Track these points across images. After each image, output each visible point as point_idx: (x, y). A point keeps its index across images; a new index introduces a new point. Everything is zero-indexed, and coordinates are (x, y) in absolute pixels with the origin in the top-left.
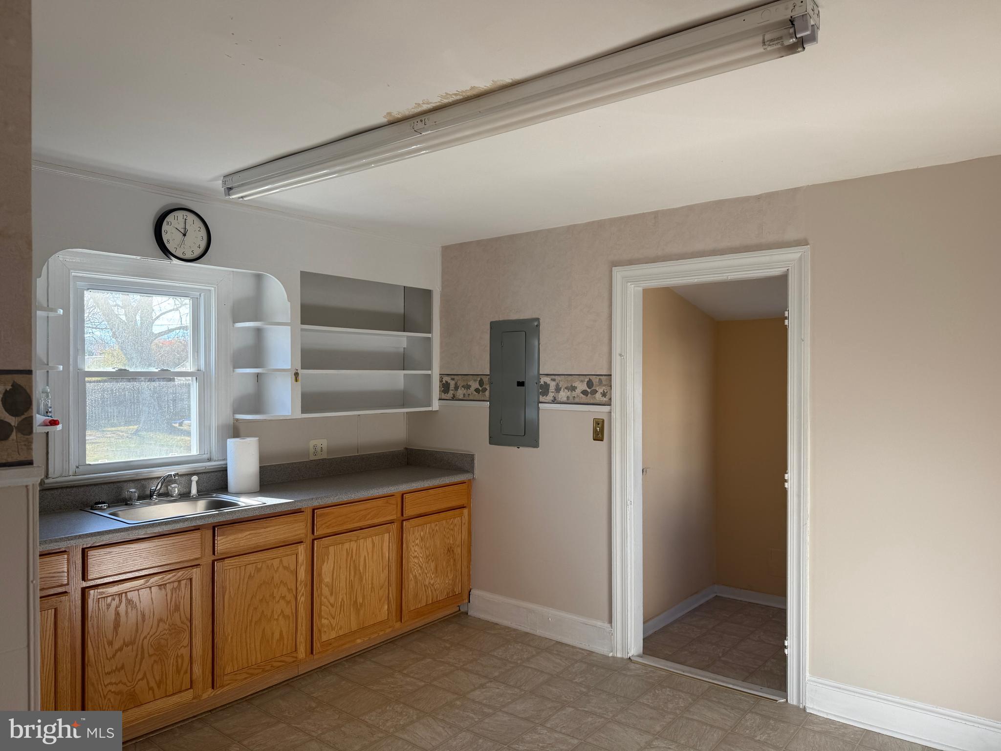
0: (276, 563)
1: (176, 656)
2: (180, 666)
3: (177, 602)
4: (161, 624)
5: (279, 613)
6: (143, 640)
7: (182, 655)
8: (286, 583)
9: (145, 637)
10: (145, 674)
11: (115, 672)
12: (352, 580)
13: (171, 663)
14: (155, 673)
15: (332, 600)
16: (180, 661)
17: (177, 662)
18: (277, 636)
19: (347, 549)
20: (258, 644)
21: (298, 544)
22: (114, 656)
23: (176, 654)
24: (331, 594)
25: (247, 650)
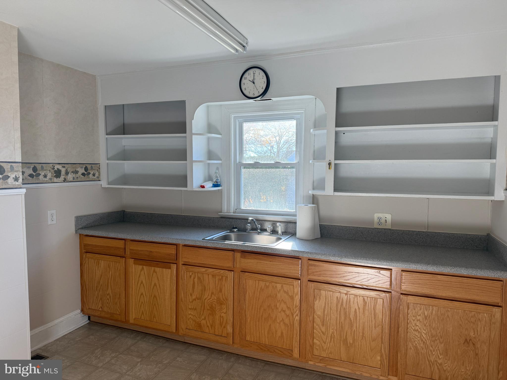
0: (279, 286)
1: (220, 316)
2: (222, 321)
3: (221, 288)
4: (213, 295)
5: (281, 320)
6: (205, 300)
7: (223, 317)
8: (286, 302)
9: (206, 299)
10: (205, 317)
11: (193, 310)
12: (342, 322)
13: (218, 318)
14: (210, 319)
15: (323, 329)
16: (222, 319)
17: (220, 319)
18: (279, 334)
19: (337, 297)
20: (266, 333)
21: (294, 280)
22: (192, 302)
23: (220, 315)
24: (323, 325)
25: (259, 332)
